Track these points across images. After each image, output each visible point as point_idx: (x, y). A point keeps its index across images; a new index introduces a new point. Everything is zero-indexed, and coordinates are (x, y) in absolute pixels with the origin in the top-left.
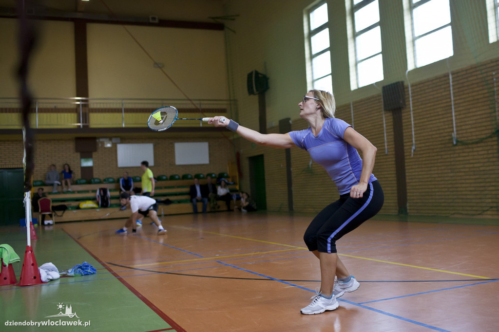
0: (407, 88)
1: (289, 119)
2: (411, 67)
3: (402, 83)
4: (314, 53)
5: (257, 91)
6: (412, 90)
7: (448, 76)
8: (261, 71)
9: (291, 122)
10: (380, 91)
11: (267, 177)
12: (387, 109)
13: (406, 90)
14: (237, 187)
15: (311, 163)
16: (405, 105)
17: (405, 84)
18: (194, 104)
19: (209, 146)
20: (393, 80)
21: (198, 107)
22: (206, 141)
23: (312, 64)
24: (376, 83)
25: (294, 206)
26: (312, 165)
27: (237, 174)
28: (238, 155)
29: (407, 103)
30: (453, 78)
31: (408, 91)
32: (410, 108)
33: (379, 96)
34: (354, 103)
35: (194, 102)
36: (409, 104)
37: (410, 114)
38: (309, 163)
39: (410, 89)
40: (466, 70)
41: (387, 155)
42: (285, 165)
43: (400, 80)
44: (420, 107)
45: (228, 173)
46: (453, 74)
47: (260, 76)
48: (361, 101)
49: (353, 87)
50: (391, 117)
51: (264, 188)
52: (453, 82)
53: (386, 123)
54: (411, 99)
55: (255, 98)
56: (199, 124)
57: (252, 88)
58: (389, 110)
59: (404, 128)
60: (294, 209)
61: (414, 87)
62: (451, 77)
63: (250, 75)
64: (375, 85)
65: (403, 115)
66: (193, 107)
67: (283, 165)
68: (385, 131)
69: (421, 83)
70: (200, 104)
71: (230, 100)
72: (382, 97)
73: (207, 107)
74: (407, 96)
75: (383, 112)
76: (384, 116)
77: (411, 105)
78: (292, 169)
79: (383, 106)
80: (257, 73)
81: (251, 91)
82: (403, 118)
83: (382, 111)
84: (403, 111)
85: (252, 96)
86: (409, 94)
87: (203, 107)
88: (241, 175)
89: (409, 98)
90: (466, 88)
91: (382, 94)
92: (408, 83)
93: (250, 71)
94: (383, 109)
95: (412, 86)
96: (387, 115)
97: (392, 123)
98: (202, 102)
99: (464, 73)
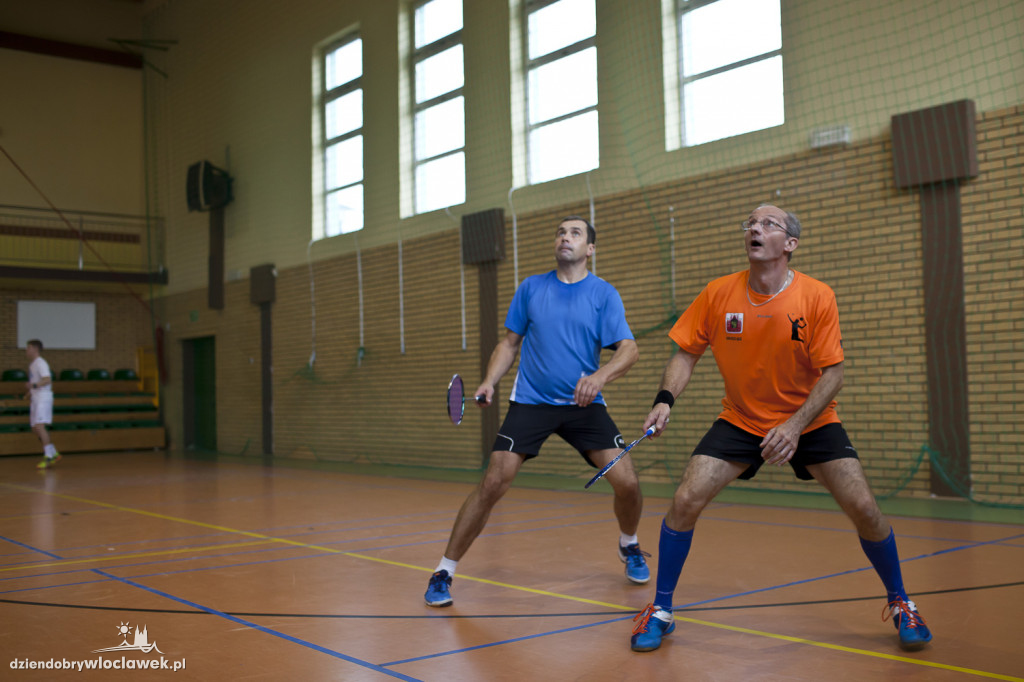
0: (511, 222)
1: (271, 267)
2: (518, 182)
3: (501, 212)
4: (330, 135)
5: (207, 201)
6: (519, 227)
7: (588, 206)
8: (218, 162)
9: (275, 272)
10: (456, 223)
11: (219, 383)
12: (469, 262)
13: (507, 226)
14: (156, 402)
15: (312, 359)
16: (504, 255)
17: (507, 214)
18: (67, 221)
19: (98, 312)
20: (484, 205)
21: (76, 226)
22: (91, 300)
23: (324, 160)
24: (451, 208)
25: (274, 446)
26: (314, 362)
27: (155, 373)
28: (160, 335)
29: (508, 252)
30: (597, 211)
31: (511, 229)
32: (512, 261)
33: (454, 233)
34: (407, 244)
35: (67, 216)
36: (512, 255)
37: (513, 275)
38: (308, 358)
39: (515, 225)
40: (622, 198)
41: (464, 351)
42: (259, 360)
43: (498, 206)
44: (533, 261)
45: (137, 370)
46: (596, 203)
47: (215, 172)
48: (420, 240)
49: (405, 212)
50: (476, 277)
51: (213, 405)
52: (596, 218)
53: (466, 288)
54: (515, 245)
55: (202, 219)
56: (77, 263)
57: (197, 196)
58: (472, 264)
59: (500, 299)
60: (274, 451)
61: (524, 223)
62: (592, 209)
63: (193, 171)
64: (448, 213)
65: (500, 274)
66: (64, 226)
67: (255, 360)
68: (463, 304)
69: (536, 215)
70: (81, 222)
71: (148, 218)
72: (460, 236)
73: (96, 228)
74: (508, 239)
75: (461, 267)
76: (462, 273)
77: (516, 257)
78: (273, 369)
79: (461, 255)
80: (209, 167)
81: (193, 203)
82: (500, 280)
83: (458, 264)
84: (499, 267)
85: (196, 214)
86: (512, 235)
87: (88, 227)
88: (164, 376)
89: (512, 242)
90: (619, 232)
91: (460, 230)
92: (512, 213)
93: (192, 162)
94: (461, 260)
95: (520, 219)
96: (470, 272)
97: (477, 290)
98: (86, 217)
99: (618, 202)
